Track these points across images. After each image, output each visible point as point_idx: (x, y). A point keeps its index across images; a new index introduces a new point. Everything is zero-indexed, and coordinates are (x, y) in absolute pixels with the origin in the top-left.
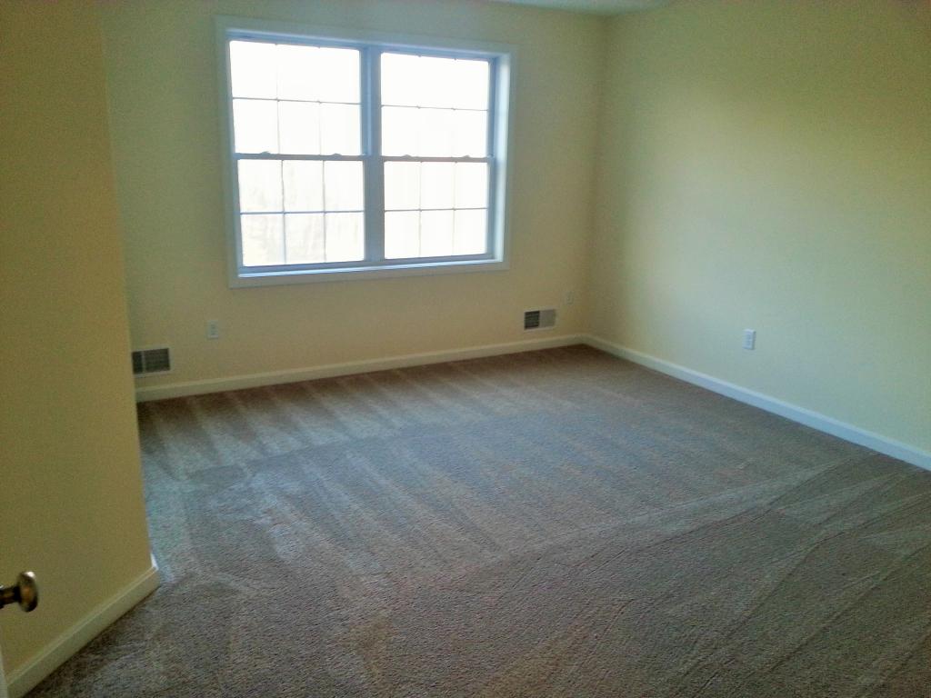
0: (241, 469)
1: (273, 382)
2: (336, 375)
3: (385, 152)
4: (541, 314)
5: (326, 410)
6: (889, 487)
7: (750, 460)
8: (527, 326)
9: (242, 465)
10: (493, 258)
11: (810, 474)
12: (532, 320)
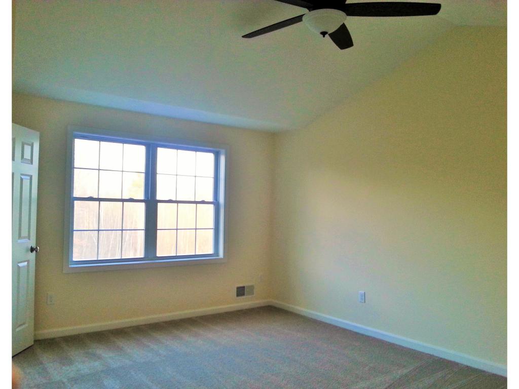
0: (63, 383)
1: (85, 332)
2: (124, 326)
3: (158, 198)
4: (246, 288)
5: (118, 347)
6: (450, 376)
7: (371, 365)
8: (238, 295)
9: (65, 380)
10: (218, 256)
11: (405, 371)
12: (241, 291)
